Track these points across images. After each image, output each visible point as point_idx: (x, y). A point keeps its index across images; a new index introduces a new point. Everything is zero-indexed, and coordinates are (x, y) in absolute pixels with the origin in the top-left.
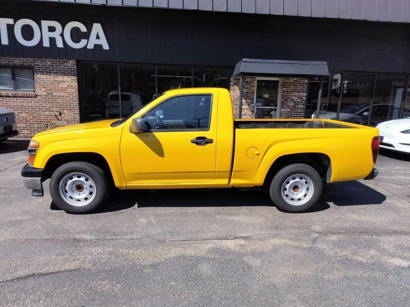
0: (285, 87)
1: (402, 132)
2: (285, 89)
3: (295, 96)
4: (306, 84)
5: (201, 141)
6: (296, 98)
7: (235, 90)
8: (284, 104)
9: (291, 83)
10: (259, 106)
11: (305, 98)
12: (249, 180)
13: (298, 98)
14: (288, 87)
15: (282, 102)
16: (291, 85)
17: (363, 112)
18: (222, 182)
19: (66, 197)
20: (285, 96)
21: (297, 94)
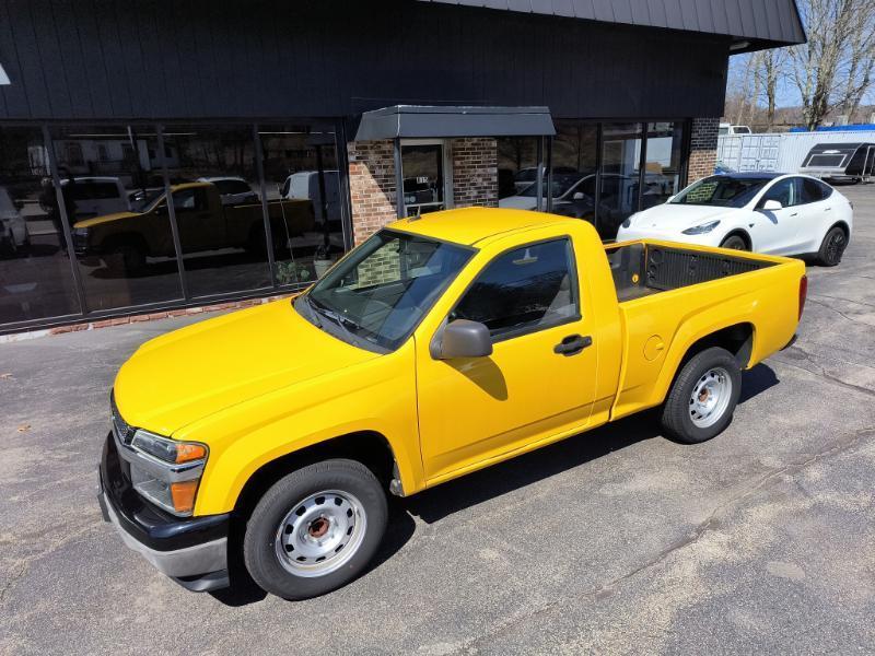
0: (459, 159)
1: (684, 232)
2: (458, 163)
3: (479, 176)
4: (494, 148)
5: (572, 346)
6: (480, 180)
7: (360, 173)
8: (461, 194)
9: (468, 149)
10: (410, 203)
11: (495, 179)
12: (641, 401)
13: (484, 180)
14: (464, 158)
15: (455, 190)
16: (468, 153)
17: (573, 193)
18: (600, 419)
19: (289, 563)
20: (460, 177)
21: (480, 171)
